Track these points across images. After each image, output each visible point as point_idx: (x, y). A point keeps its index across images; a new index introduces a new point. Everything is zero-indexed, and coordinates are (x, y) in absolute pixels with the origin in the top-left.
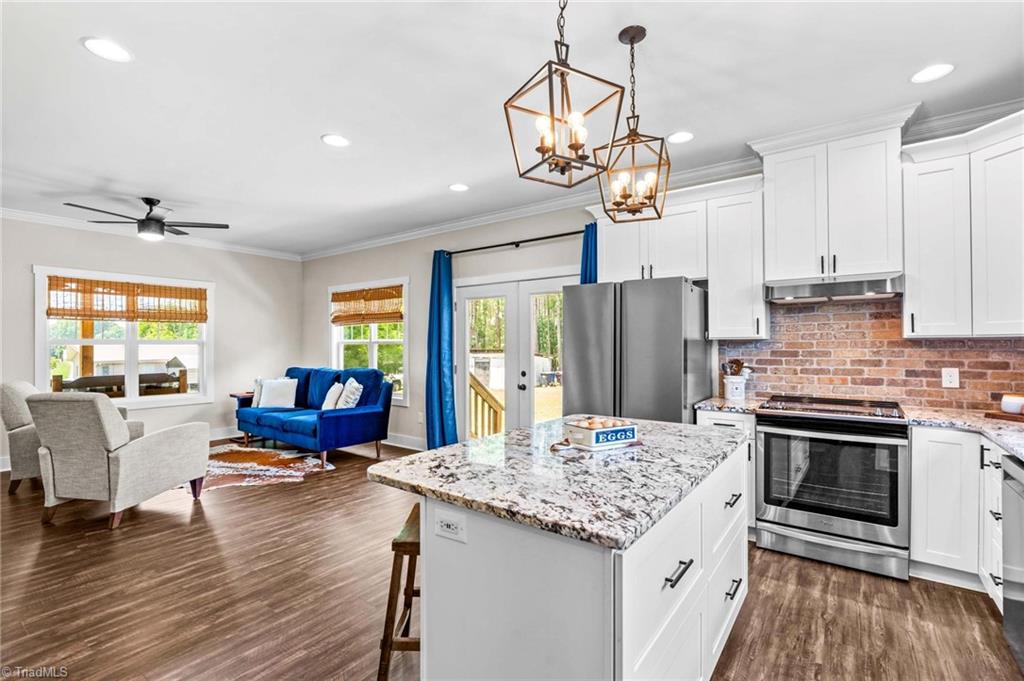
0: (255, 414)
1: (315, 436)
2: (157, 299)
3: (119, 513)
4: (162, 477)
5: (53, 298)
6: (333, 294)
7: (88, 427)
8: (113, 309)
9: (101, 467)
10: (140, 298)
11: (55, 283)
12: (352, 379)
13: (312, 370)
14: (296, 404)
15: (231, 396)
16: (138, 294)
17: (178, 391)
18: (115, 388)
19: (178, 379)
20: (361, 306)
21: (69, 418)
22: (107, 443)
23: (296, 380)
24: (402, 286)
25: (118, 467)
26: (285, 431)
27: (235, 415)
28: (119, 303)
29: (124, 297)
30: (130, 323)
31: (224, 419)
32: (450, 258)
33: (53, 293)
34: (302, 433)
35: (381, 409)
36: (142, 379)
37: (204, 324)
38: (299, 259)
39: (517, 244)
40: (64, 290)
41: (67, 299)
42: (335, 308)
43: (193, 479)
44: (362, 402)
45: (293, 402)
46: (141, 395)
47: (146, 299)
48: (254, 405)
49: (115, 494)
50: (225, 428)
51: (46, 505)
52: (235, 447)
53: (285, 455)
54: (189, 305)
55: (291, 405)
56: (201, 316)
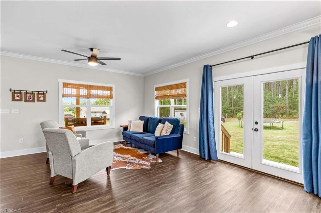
0: (129, 134)
1: (154, 147)
2: (96, 91)
3: (76, 185)
4: (94, 168)
5: (64, 91)
6: (156, 88)
7: (64, 145)
8: (83, 94)
9: (69, 163)
10: (91, 90)
11: (65, 85)
12: (167, 122)
13: (149, 117)
14: (143, 131)
15: (121, 126)
16: (91, 89)
17: (103, 124)
18: (84, 122)
19: (103, 120)
20: (167, 92)
21: (57, 140)
22: (71, 153)
23: (143, 121)
24: (186, 83)
25: (76, 165)
26: (141, 143)
27: (122, 134)
28: (85, 92)
29: (86, 90)
30: (88, 99)
31: (118, 134)
32: (211, 68)
33: (64, 88)
34: (149, 145)
35: (180, 136)
36: (92, 119)
37: (112, 100)
38: (143, 75)
39: (252, 57)
40: (68, 88)
41: (69, 91)
42: (156, 93)
43: (107, 167)
44: (172, 133)
45: (142, 130)
46: (91, 125)
47: (93, 91)
48: (128, 130)
49: (75, 177)
50: (118, 138)
51: (51, 176)
52: (122, 146)
53: (141, 152)
54: (107, 93)
55: (141, 131)
56: (111, 97)
